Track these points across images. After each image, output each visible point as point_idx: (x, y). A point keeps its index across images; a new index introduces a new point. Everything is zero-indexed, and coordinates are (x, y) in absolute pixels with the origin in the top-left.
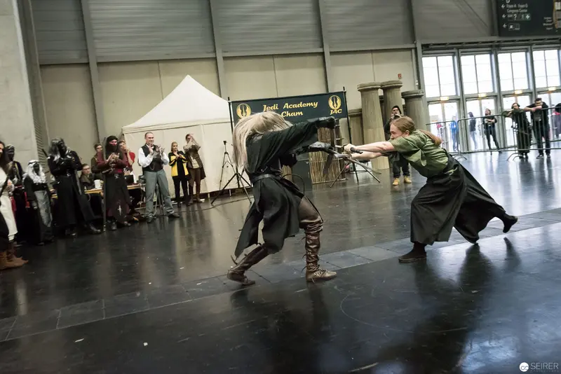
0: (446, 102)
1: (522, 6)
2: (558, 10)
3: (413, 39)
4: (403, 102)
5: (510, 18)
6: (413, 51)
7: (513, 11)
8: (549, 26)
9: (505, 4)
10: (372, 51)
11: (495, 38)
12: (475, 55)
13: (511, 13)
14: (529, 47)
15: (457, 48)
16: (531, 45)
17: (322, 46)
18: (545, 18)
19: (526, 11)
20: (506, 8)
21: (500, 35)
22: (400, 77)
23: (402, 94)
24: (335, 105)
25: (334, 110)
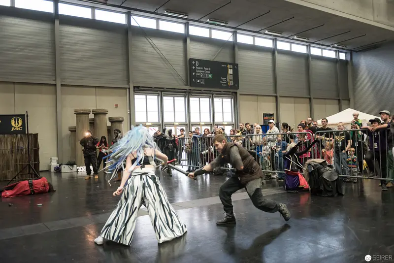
0: (150, 126)
1: (207, 69)
2: (231, 74)
3: (129, 82)
4: (109, 124)
5: (198, 76)
6: (128, 90)
7: (200, 71)
8: (224, 84)
9: (195, 66)
10: (96, 87)
11: (187, 87)
12: (174, 97)
13: (199, 72)
14: (211, 95)
15: (161, 91)
16: (213, 94)
17: (56, 80)
18: (222, 78)
19: (209, 72)
20: (195, 69)
21: (191, 86)
22: (116, 106)
23: (109, 118)
24: (17, 124)
25: (15, 127)
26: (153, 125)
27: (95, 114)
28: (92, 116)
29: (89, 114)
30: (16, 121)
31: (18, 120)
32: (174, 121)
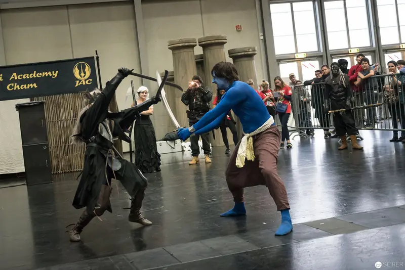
0: (303, 59)
22: (238, 29)
23: (229, 51)
24: (83, 74)
25: (80, 81)
26: (310, 57)
27: (205, 47)
28: (198, 51)
29: (193, 47)
30: (82, 69)
31: (84, 68)
32: (347, 47)
